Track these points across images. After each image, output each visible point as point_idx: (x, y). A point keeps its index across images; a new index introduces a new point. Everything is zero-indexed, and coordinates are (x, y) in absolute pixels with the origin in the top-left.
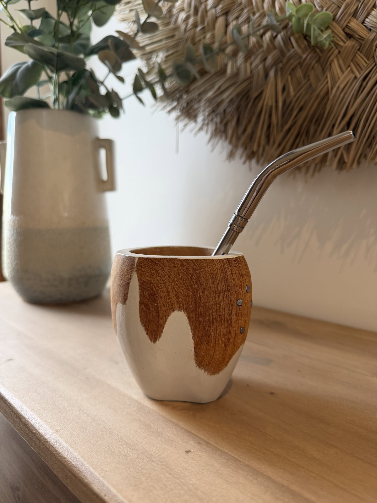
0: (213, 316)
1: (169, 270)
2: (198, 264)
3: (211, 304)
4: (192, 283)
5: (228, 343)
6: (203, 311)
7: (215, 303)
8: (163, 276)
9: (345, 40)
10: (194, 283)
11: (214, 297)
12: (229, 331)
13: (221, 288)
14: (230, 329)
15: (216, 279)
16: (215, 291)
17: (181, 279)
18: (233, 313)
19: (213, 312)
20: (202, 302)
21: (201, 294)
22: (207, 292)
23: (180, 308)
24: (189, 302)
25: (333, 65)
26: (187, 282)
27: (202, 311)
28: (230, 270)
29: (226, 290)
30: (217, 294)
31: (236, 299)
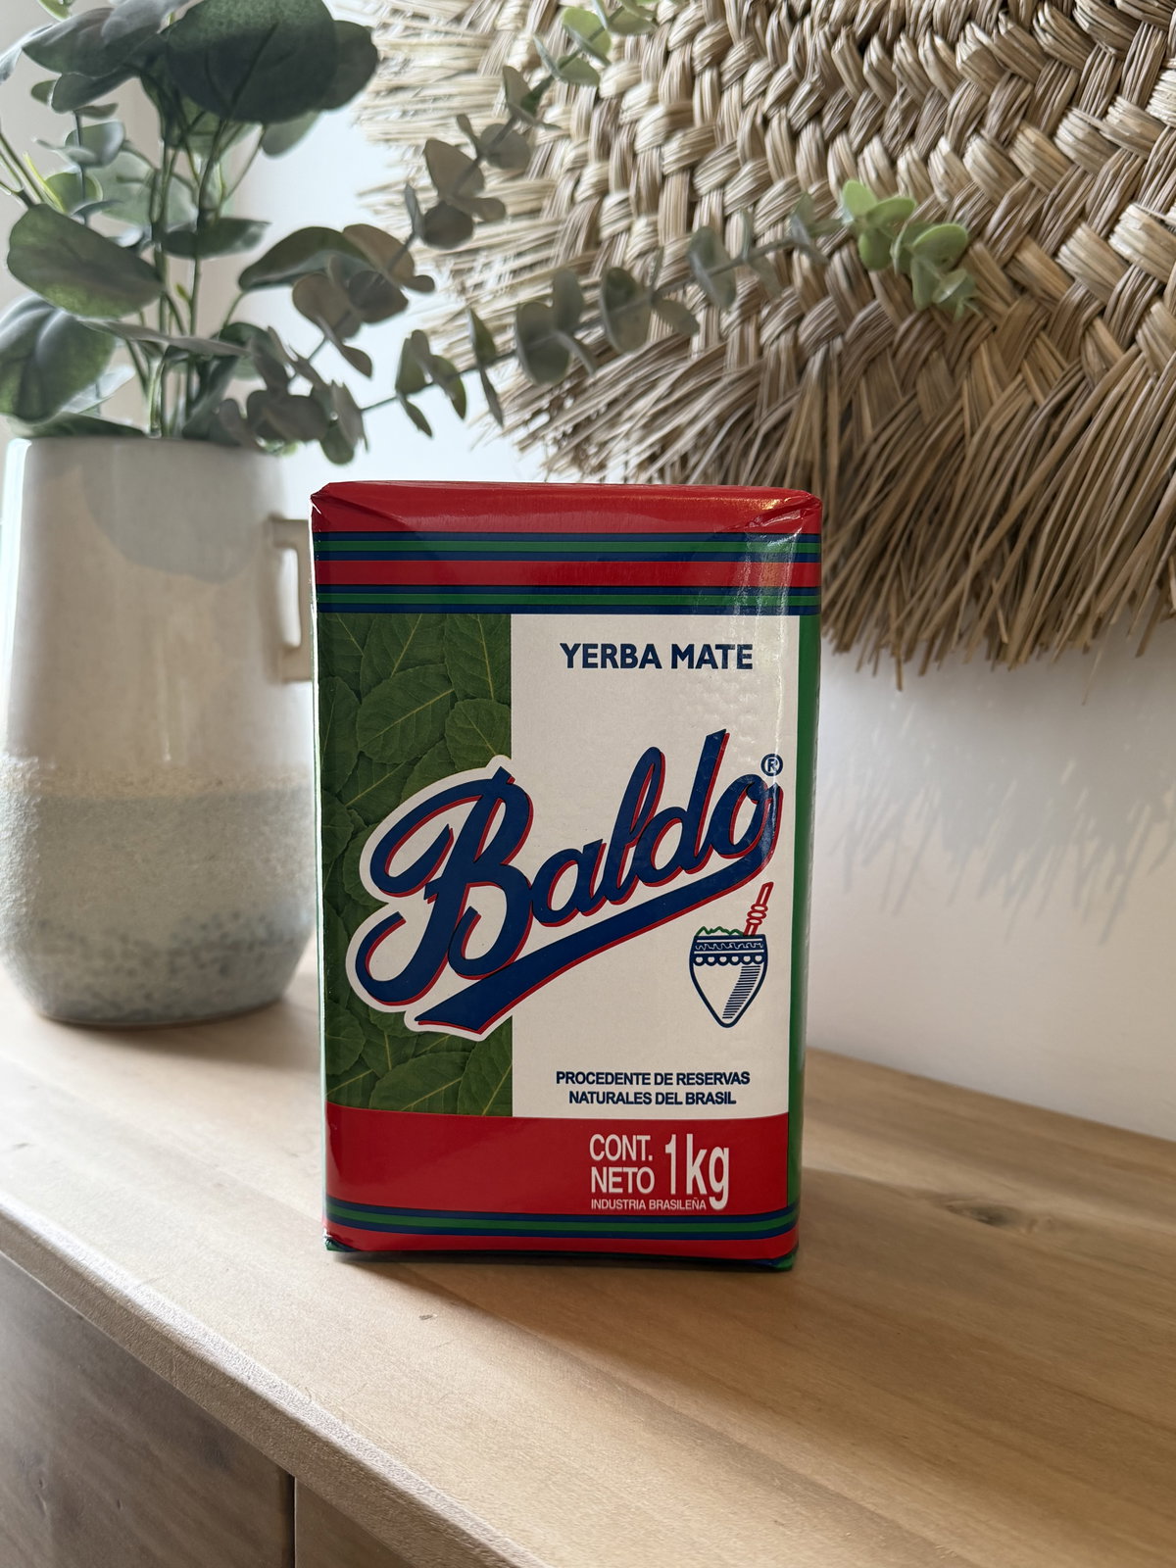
9: (1009, 298)
25: (976, 362)
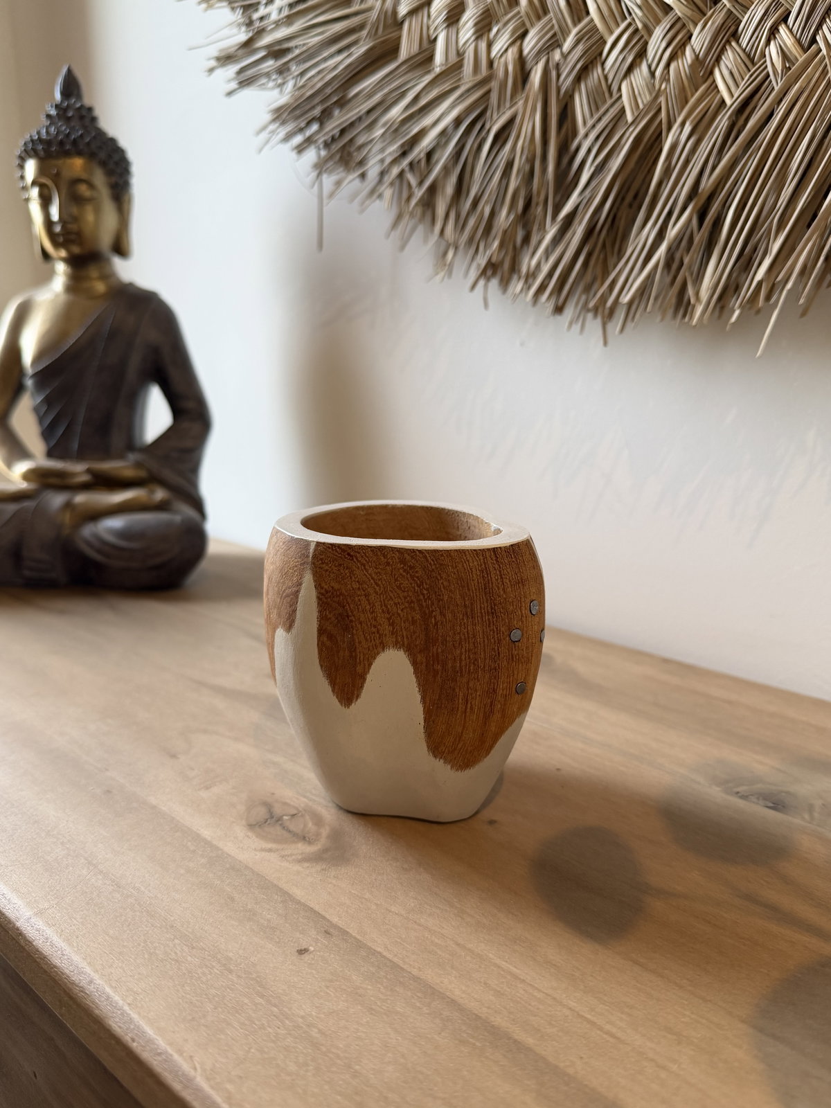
0: (461, 660)
1: (376, 568)
2: (433, 561)
3: (458, 638)
4: (421, 597)
5: (492, 712)
6: (443, 652)
7: (466, 636)
8: (364, 582)
10: (424, 597)
11: (465, 623)
12: (494, 690)
13: (479, 607)
14: (494, 686)
15: (469, 590)
16: (467, 614)
17: (399, 587)
18: (502, 655)
19: (461, 654)
20: (441, 634)
21: (439, 618)
22: (450, 615)
23: (397, 645)
24: (415, 632)
26: (410, 594)
27: (440, 650)
28: (498, 572)
29: (488, 612)
30: (470, 620)
31: (509, 629)
